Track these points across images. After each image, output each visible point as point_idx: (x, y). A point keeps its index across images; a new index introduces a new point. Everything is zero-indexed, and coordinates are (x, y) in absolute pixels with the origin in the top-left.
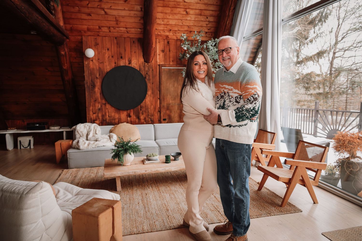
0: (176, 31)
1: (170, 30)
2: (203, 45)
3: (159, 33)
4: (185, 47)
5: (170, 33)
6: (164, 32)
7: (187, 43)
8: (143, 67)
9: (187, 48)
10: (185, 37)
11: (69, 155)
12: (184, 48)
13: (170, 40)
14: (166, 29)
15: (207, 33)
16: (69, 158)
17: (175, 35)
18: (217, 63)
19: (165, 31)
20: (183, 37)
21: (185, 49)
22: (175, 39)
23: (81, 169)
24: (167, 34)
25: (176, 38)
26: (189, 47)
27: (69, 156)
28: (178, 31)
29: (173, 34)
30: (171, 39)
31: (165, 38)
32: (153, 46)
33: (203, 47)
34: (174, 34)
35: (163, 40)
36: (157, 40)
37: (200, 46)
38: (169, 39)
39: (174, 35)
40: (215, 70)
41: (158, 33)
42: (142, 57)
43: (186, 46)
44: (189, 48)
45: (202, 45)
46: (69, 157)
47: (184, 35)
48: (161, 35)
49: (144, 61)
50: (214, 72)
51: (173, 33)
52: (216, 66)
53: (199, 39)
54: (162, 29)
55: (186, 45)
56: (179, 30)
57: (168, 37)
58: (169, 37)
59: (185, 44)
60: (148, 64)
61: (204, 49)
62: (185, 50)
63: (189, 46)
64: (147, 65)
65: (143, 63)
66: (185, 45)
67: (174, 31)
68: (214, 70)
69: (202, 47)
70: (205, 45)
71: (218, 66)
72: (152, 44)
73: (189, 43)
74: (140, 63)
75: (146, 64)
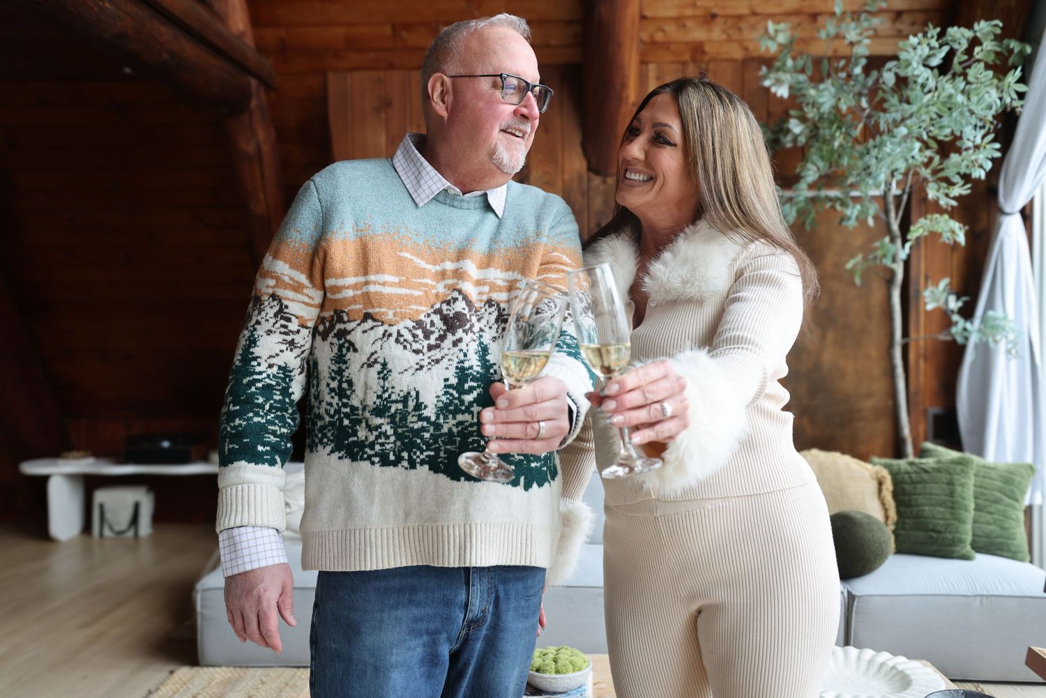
0: (740, 17)
1: (714, 16)
2: (880, 72)
3: (659, 37)
4: (779, 82)
5: (710, 30)
6: (684, 26)
7: (790, 63)
8: (583, 194)
9: (791, 88)
10: (782, 38)
11: (202, 600)
12: (773, 90)
13: (711, 66)
14: (689, 12)
15: (905, 17)
16: (202, 614)
17: (736, 37)
18: (954, 157)
19: (689, 24)
20: (773, 39)
21: (783, 92)
22: (733, 61)
23: (252, 671)
24: (698, 34)
25: (737, 54)
26: (799, 83)
27: (202, 606)
28: (753, 20)
29: (724, 37)
30: (714, 60)
31: (687, 57)
32: (628, 98)
33: (877, 81)
34: (731, 32)
35: (680, 66)
36: (652, 67)
37: (861, 78)
38: (706, 58)
39: (729, 40)
40: (947, 195)
41: (652, 37)
42: (579, 150)
43: (786, 77)
44: (800, 89)
45: (874, 74)
46: (205, 611)
47: (776, 31)
48: (665, 46)
49: (590, 169)
50: (936, 202)
51: (724, 31)
52: (951, 173)
53: (859, 42)
54: (673, 13)
55: (785, 71)
56: (758, 10)
57: (703, 52)
58: (707, 49)
59: (778, 70)
60: (604, 182)
61: (884, 91)
62: (782, 97)
63: (802, 77)
64: (602, 187)
65: (580, 178)
66: (782, 75)
67: (730, 22)
68: (941, 195)
69: (870, 82)
70: (890, 70)
71: (958, 174)
72: (624, 86)
73: (800, 63)
74: (567, 177)
75: (597, 180)
